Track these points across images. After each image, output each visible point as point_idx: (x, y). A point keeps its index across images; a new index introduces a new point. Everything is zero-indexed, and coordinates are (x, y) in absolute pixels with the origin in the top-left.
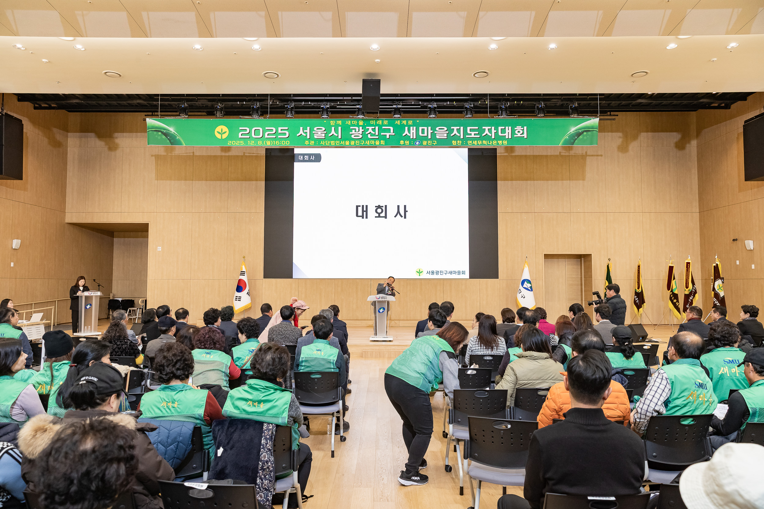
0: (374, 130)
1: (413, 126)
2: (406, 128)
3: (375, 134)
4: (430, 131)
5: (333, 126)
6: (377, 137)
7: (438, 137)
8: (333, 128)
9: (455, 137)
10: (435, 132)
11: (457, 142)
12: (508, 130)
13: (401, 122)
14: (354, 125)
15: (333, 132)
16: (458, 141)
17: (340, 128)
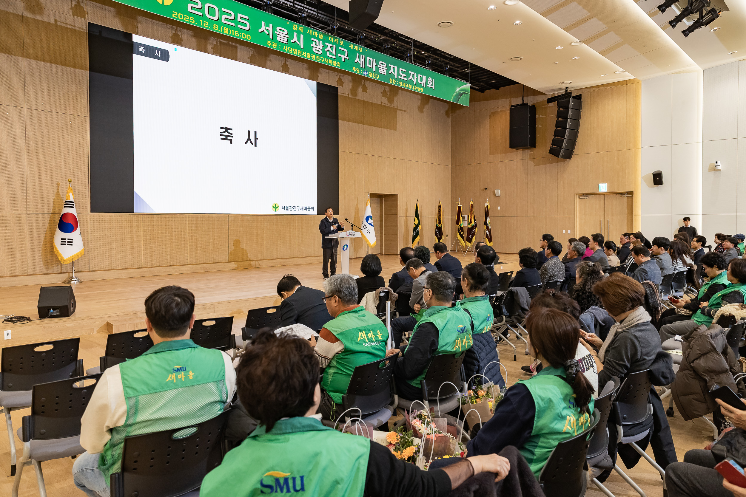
0: (332, 48)
1: (363, 54)
2: (358, 54)
4: (375, 64)
7: (380, 71)
8: (295, 34)
9: (392, 76)
10: (379, 66)
12: (424, 79)
13: (354, 47)
14: (315, 37)
15: (295, 38)
16: (394, 80)
17: (302, 36)
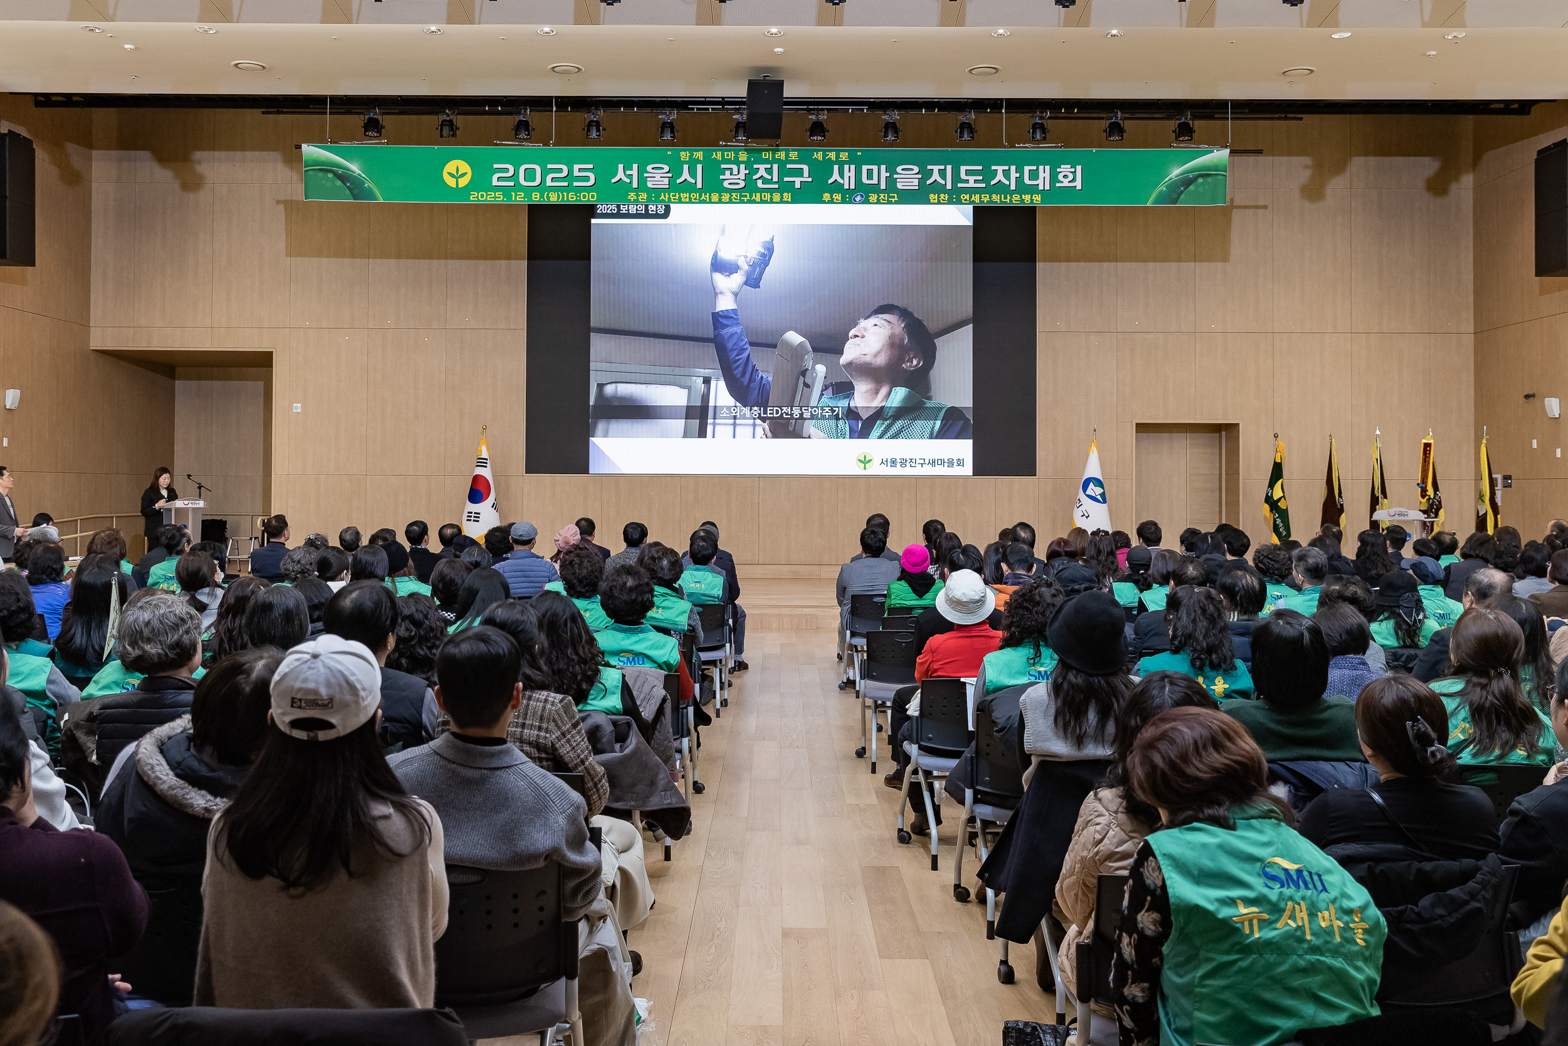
0: (769, 171)
1: (849, 163)
2: (836, 167)
3: (772, 179)
4: (884, 174)
5: (686, 162)
6: (777, 186)
7: (900, 186)
8: (686, 167)
9: (937, 188)
10: (895, 176)
11: (939, 197)
12: (1044, 173)
13: (824, 156)
14: (729, 162)
15: (686, 175)
16: (942, 196)
17: (699, 167)
